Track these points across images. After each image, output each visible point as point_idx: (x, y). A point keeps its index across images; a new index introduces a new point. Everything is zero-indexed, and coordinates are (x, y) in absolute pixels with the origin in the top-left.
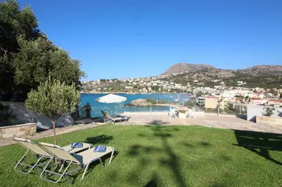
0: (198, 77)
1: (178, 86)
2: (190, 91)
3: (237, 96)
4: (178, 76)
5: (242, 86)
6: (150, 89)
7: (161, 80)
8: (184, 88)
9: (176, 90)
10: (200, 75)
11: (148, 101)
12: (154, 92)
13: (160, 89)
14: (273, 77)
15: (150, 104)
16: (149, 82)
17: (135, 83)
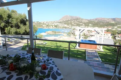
0: (74, 22)
1: (66, 26)
2: (71, 28)
3: (88, 30)
4: (66, 21)
5: (91, 26)
6: (54, 26)
7: (58, 22)
8: (68, 26)
9: (65, 27)
10: (75, 21)
11: (53, 32)
12: (56, 28)
13: (58, 27)
14: (103, 23)
15: (54, 33)
16: (53, 23)
17: (47, 24)
